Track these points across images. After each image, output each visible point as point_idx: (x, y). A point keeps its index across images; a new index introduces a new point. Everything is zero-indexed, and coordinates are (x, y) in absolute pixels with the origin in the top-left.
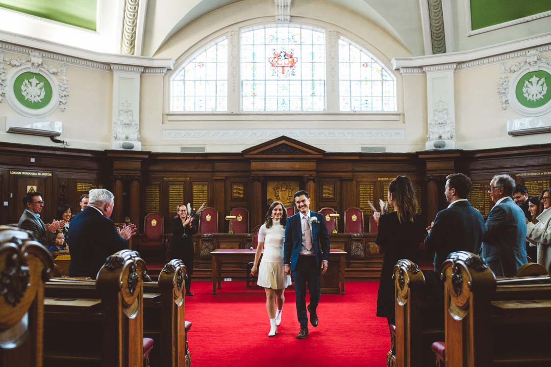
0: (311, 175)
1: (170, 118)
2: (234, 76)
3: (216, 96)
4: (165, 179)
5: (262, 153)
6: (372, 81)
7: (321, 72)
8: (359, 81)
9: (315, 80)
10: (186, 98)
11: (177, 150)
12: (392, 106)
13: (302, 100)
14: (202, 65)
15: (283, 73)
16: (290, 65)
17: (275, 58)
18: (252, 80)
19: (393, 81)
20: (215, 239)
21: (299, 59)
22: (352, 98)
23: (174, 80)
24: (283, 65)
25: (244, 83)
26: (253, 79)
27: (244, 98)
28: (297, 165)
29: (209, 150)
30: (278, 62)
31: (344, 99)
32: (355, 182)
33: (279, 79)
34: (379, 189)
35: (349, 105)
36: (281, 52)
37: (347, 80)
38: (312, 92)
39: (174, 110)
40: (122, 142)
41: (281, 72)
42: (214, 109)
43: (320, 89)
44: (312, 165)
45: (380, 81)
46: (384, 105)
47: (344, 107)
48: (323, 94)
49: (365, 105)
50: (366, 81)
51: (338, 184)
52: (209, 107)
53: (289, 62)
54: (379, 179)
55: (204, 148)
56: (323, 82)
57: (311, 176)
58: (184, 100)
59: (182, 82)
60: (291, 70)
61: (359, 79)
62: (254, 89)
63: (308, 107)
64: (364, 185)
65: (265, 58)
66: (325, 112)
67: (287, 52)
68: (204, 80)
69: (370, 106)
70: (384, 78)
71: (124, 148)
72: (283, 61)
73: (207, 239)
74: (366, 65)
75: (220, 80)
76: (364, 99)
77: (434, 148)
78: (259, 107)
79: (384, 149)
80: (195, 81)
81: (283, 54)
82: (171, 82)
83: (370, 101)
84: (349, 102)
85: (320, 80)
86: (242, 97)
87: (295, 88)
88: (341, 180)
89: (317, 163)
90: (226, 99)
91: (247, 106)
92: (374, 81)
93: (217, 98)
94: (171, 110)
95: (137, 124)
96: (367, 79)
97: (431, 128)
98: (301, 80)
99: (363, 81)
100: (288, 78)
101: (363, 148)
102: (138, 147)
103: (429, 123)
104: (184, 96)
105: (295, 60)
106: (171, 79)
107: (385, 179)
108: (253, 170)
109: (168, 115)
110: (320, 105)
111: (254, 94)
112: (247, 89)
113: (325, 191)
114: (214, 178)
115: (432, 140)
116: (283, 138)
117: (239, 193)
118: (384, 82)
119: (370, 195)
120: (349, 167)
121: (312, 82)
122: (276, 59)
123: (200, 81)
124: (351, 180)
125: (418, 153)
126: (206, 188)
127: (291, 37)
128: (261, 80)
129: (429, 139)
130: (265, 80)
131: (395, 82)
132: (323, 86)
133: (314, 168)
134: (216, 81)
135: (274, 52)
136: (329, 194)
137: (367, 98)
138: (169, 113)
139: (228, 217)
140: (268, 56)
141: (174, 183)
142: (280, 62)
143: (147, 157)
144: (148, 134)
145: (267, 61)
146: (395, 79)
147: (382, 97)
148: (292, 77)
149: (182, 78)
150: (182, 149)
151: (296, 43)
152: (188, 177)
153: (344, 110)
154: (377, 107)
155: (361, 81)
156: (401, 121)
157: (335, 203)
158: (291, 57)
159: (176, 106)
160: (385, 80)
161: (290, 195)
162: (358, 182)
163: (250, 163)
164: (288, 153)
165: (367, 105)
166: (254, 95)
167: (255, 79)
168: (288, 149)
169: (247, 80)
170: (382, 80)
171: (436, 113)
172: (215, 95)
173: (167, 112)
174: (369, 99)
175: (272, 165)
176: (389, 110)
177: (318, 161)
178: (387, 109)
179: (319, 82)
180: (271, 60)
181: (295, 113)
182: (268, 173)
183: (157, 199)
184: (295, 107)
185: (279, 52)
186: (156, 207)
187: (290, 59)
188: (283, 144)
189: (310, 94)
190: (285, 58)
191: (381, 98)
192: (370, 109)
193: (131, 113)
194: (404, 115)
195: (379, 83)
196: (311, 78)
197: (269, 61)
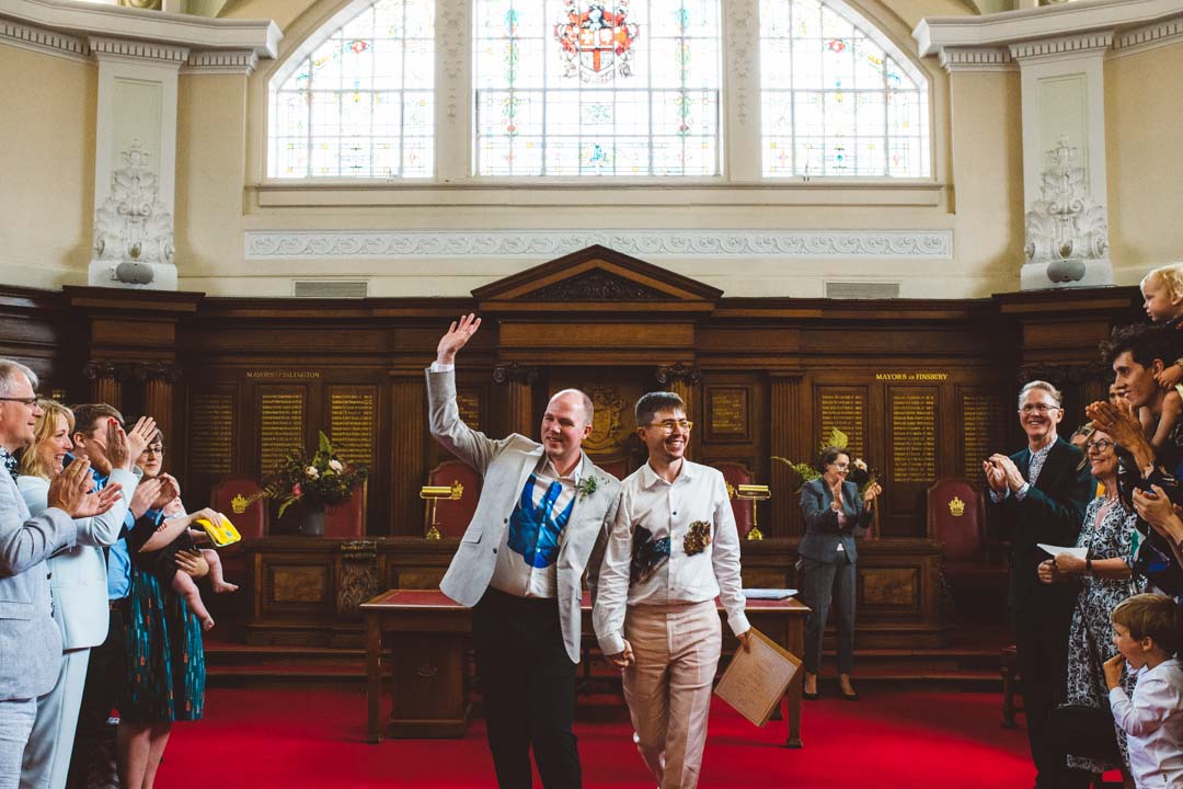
0: (679, 362)
1: (266, 197)
2: (452, 76)
3: (402, 137)
4: (249, 375)
5: (534, 296)
6: (856, 92)
7: (708, 67)
8: (818, 91)
9: (689, 90)
10: (314, 141)
11: (285, 290)
12: (915, 163)
13: (651, 146)
14: (360, 45)
15: (597, 68)
16: (616, 44)
17: (572, 25)
18: (506, 90)
19: (918, 90)
20: (383, 556)
21: (643, 30)
22: (797, 140)
23: (279, 91)
24: (597, 45)
25: (483, 97)
26: (508, 86)
27: (483, 140)
28: (643, 334)
29: (376, 290)
30: (583, 37)
31: (774, 146)
32: (806, 387)
33: (584, 86)
34: (879, 407)
35: (789, 162)
36: (592, 10)
37: (782, 91)
38: (681, 124)
39: (280, 176)
40: (114, 265)
41: (591, 65)
42: (395, 172)
43: (704, 115)
44: (681, 334)
45: (880, 91)
46: (892, 162)
47: (773, 166)
48: (712, 130)
49: (837, 163)
50: (839, 91)
51: (757, 391)
52: (382, 166)
53: (614, 37)
54: (879, 377)
55: (364, 286)
56: (712, 96)
57: (678, 365)
58: (310, 146)
59: (305, 95)
60: (619, 60)
61: (819, 87)
62: (512, 116)
63: (667, 164)
64: (833, 394)
65: (545, 25)
66: (722, 180)
67: (608, 9)
68: (366, 91)
69: (850, 164)
70: (892, 82)
71: (123, 281)
72: (595, 36)
73: (359, 555)
74: (838, 45)
75: (412, 90)
76: (831, 144)
77: (1049, 284)
78: (526, 166)
79: (895, 287)
80: (340, 93)
81: (596, 15)
82: (272, 98)
83: (848, 151)
84: (789, 153)
85: (705, 90)
86: (478, 139)
87: (631, 113)
88: (765, 378)
89: (695, 329)
90: (430, 143)
91: (491, 161)
92: (861, 91)
93: (405, 140)
94: (270, 174)
95: (168, 215)
96: (842, 87)
97: (1035, 226)
98: (650, 90)
99: (830, 91)
100: (610, 85)
101: (831, 287)
102: (166, 278)
103: (1027, 210)
104: (310, 138)
105: (632, 30)
106: (272, 85)
107: (898, 377)
108: (503, 349)
109: (260, 188)
110: (703, 161)
111: (511, 128)
112: (490, 116)
113: (718, 411)
114: (392, 373)
115: (1042, 259)
116: (597, 251)
118: (892, 94)
119: (853, 425)
120: (791, 341)
121: (679, 94)
122: (576, 30)
123: (357, 92)
124: (798, 380)
125: (999, 299)
126: (368, 401)
128: (530, 90)
129: (1032, 256)
130: (545, 91)
131: (925, 97)
132: (714, 106)
133: (689, 341)
134: (402, 92)
135: (571, 8)
136: (732, 421)
137: (840, 142)
138: (265, 183)
139: (426, 489)
140: (551, 22)
141: (276, 387)
142: (586, 36)
143: (192, 308)
144: (204, 244)
145: (551, 31)
146: (925, 85)
147: (886, 138)
148: (621, 82)
149: (303, 83)
150: (299, 286)
152: (314, 370)
153: (774, 175)
154: (870, 166)
155: (823, 92)
156: (943, 208)
157: (749, 447)
158: (620, 22)
159: (282, 164)
160: (896, 91)
161: (616, 424)
162: (819, 385)
163: (498, 328)
164: (611, 298)
165: (842, 164)
166: (512, 132)
167: (515, 85)
168: (610, 287)
169: (490, 90)
170: (887, 91)
171: (1050, 180)
172: (398, 133)
173: (256, 180)
174: (848, 144)
175: (561, 334)
176: (906, 175)
177: (700, 321)
178: (899, 174)
179: (700, 94)
180: (561, 32)
181: (632, 182)
182: (550, 356)
183: (227, 435)
184: (630, 165)
185: (585, 9)
186: (222, 458)
187: (618, 30)
188: (596, 270)
189: (675, 129)
190: (604, 27)
191: (882, 141)
192: (849, 173)
193: (149, 181)
194: (951, 188)
195: (880, 96)
196: (679, 85)
197: (556, 34)
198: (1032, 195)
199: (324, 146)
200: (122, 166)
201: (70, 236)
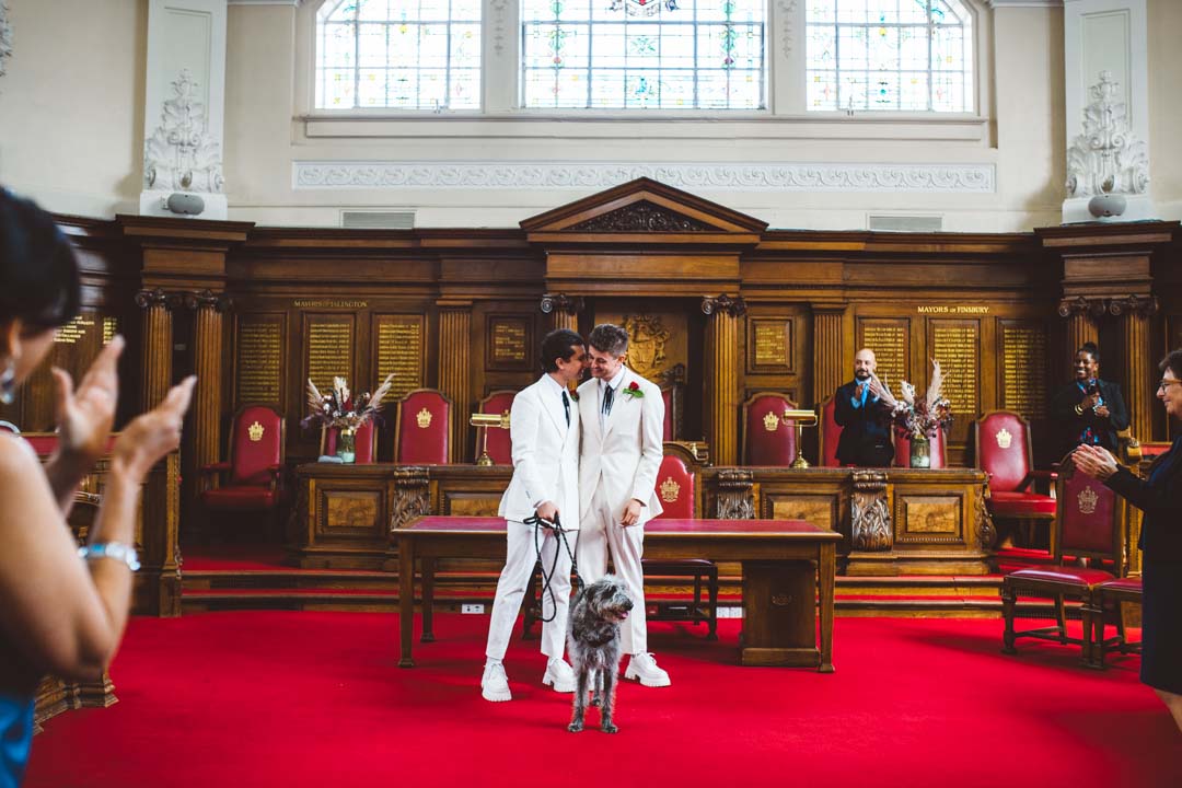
0: (724, 294)
1: (313, 128)
2: (499, 8)
3: (448, 69)
4: (297, 304)
5: (580, 228)
6: (900, 26)
8: (862, 26)
9: (734, 24)
10: (361, 72)
11: (332, 220)
12: (958, 99)
13: (696, 79)
15: (644, 2)
18: (553, 23)
19: (961, 25)
20: (436, 482)
22: (841, 74)
23: (326, 22)
25: (530, 29)
26: (554, 18)
27: (529, 73)
28: (688, 266)
29: (423, 221)
31: (818, 79)
32: (848, 319)
33: (630, 19)
34: (921, 339)
35: (832, 96)
37: (826, 25)
38: (726, 57)
39: (327, 107)
40: (166, 194)
42: (442, 103)
43: (748, 48)
44: (727, 267)
45: (923, 25)
46: (934, 96)
47: (817, 99)
48: (757, 63)
49: (881, 97)
50: (883, 26)
51: (800, 323)
52: (429, 97)
54: (920, 310)
55: (411, 216)
56: (757, 30)
57: (723, 297)
58: (357, 77)
59: (352, 26)
61: (863, 21)
62: (558, 48)
63: (711, 96)
64: (876, 326)
66: (767, 113)
68: (414, 23)
69: (893, 98)
70: (935, 17)
71: (174, 211)
73: (412, 481)
75: (459, 22)
76: (875, 78)
77: (1089, 218)
78: (572, 97)
79: (938, 221)
80: (387, 24)
82: (320, 28)
83: (892, 86)
84: (833, 87)
85: (750, 24)
86: (524, 71)
87: (677, 45)
88: (808, 310)
89: (740, 260)
90: (477, 75)
91: (537, 93)
92: (904, 26)
93: (452, 72)
94: (318, 105)
95: (217, 144)
96: (885, 21)
97: (1077, 161)
98: (695, 24)
99: (873, 25)
100: (655, 18)
101: (874, 220)
102: (216, 209)
103: (1069, 145)
104: (357, 69)
106: (319, 17)
107: (940, 309)
108: (550, 279)
109: (306, 119)
110: (746, 93)
111: (557, 61)
112: (537, 47)
113: (761, 343)
114: (438, 303)
115: (1085, 194)
116: (645, 184)
117: (512, 348)
118: (935, 29)
119: (895, 356)
120: (834, 273)
121: (725, 28)
123: (404, 23)
124: (841, 312)
125: (1041, 233)
126: (415, 332)
128: (576, 23)
129: (1073, 191)
130: (591, 23)
131: (969, 32)
132: (758, 39)
133: (733, 275)
134: (449, 23)
136: (775, 352)
137: (883, 76)
138: (313, 114)
139: (476, 417)
141: (323, 316)
143: (242, 237)
146: (969, 20)
147: (929, 71)
148: (666, 15)
149: (351, 15)
150: (348, 216)
152: (362, 300)
153: (818, 109)
154: (914, 100)
155: (866, 26)
156: (986, 140)
157: (792, 378)
159: (330, 94)
160: (940, 25)
161: (661, 354)
162: (860, 318)
163: (546, 259)
164: (657, 229)
165: (885, 97)
166: (558, 66)
167: (561, 18)
168: (656, 219)
169: (536, 23)
170: (930, 25)
171: (1092, 115)
172: (445, 65)
173: (305, 111)
174: (891, 78)
175: (608, 265)
176: (949, 110)
177: (747, 253)
178: (941, 108)
179: (745, 28)
181: (676, 115)
182: (597, 287)
183: (275, 364)
184: (676, 97)
186: (269, 387)
188: (644, 202)
189: (720, 63)
191: (925, 75)
192: (892, 106)
193: (198, 111)
194: (993, 123)
195: (923, 31)
196: (724, 18)
198: (1074, 129)
199: (371, 77)
200: (171, 96)
201: (121, 165)
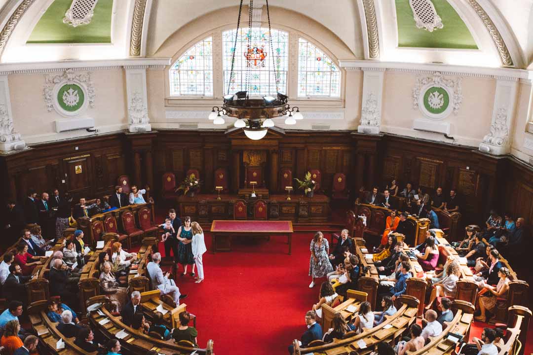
1: (170, 102)
2: (217, 63)
3: (204, 83)
4: (169, 147)
5: (240, 134)
7: (284, 64)
8: (313, 72)
9: (279, 71)
11: (177, 127)
12: (336, 94)
13: (269, 86)
14: (192, 58)
15: (255, 65)
16: (261, 58)
17: (249, 53)
20: (208, 204)
21: (268, 54)
22: (307, 84)
23: (171, 70)
24: (255, 58)
25: (225, 72)
27: (226, 84)
28: (266, 142)
30: (252, 56)
31: (301, 86)
32: (306, 150)
33: (252, 69)
34: (324, 155)
35: (305, 91)
36: (254, 48)
37: (304, 71)
39: (173, 96)
40: (136, 126)
41: (254, 64)
42: (202, 95)
43: (283, 77)
44: (275, 142)
46: (331, 91)
47: (301, 95)
48: (285, 82)
49: (317, 90)
51: (294, 152)
54: (324, 148)
55: (197, 125)
56: (286, 73)
57: (274, 149)
58: (180, 86)
59: (178, 71)
60: (261, 62)
64: (313, 152)
67: (259, 48)
68: (194, 70)
69: (321, 91)
71: (139, 131)
73: (203, 204)
74: (319, 59)
75: (206, 70)
79: (329, 127)
80: (187, 71)
81: (255, 49)
83: (320, 88)
84: (305, 88)
85: (284, 71)
88: (296, 149)
89: (279, 140)
92: (324, 72)
94: (171, 95)
96: (319, 71)
98: (269, 71)
99: (316, 71)
100: (259, 69)
101: (313, 127)
103: (362, 109)
104: (180, 83)
105: (265, 54)
107: (328, 148)
108: (233, 146)
109: (168, 100)
110: (283, 90)
113: (284, 156)
114: (204, 147)
115: (363, 125)
117: (223, 158)
118: (332, 73)
119: (317, 159)
123: (192, 71)
124: (304, 149)
125: (352, 135)
126: (199, 153)
127: (261, 35)
128: (238, 70)
129: (361, 123)
130: (242, 71)
132: (286, 75)
133: (277, 144)
134: (204, 70)
135: (249, 47)
136: (288, 158)
137: (318, 85)
138: (170, 98)
140: (243, 51)
141: (176, 150)
142: (253, 56)
143: (155, 136)
144: (155, 115)
145: (243, 54)
148: (262, 68)
149: (177, 68)
150: (181, 126)
151: (265, 41)
152: (185, 146)
153: (301, 97)
154: (326, 95)
156: (342, 106)
157: (292, 164)
158: (262, 52)
159: (174, 92)
162: (309, 150)
163: (231, 140)
165: (319, 91)
167: (233, 69)
169: (227, 70)
170: (331, 71)
173: (168, 97)
174: (320, 86)
176: (335, 97)
178: (333, 97)
179: (282, 72)
182: (244, 147)
184: (264, 92)
185: (252, 48)
187: (261, 54)
190: (257, 53)
191: (329, 85)
193: (140, 100)
194: (345, 101)
195: (329, 73)
197: (245, 55)
198: (364, 106)
199: (184, 85)
200: (133, 97)
201: (122, 115)
